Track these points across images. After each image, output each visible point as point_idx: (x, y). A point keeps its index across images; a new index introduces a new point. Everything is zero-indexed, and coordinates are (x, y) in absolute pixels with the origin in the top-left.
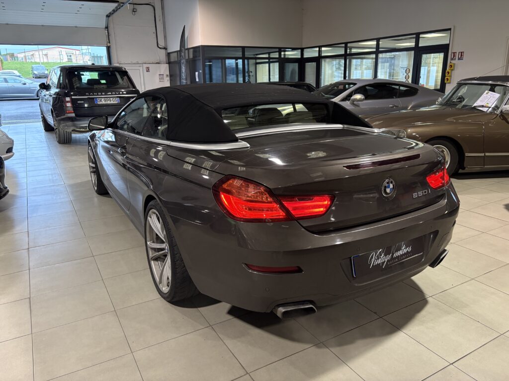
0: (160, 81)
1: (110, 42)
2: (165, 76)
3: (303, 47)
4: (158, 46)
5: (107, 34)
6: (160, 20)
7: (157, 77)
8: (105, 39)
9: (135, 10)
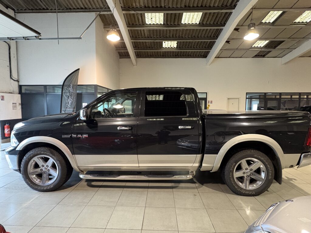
0: (13, 109)
2: (18, 104)
4: (11, 78)
7: (11, 105)
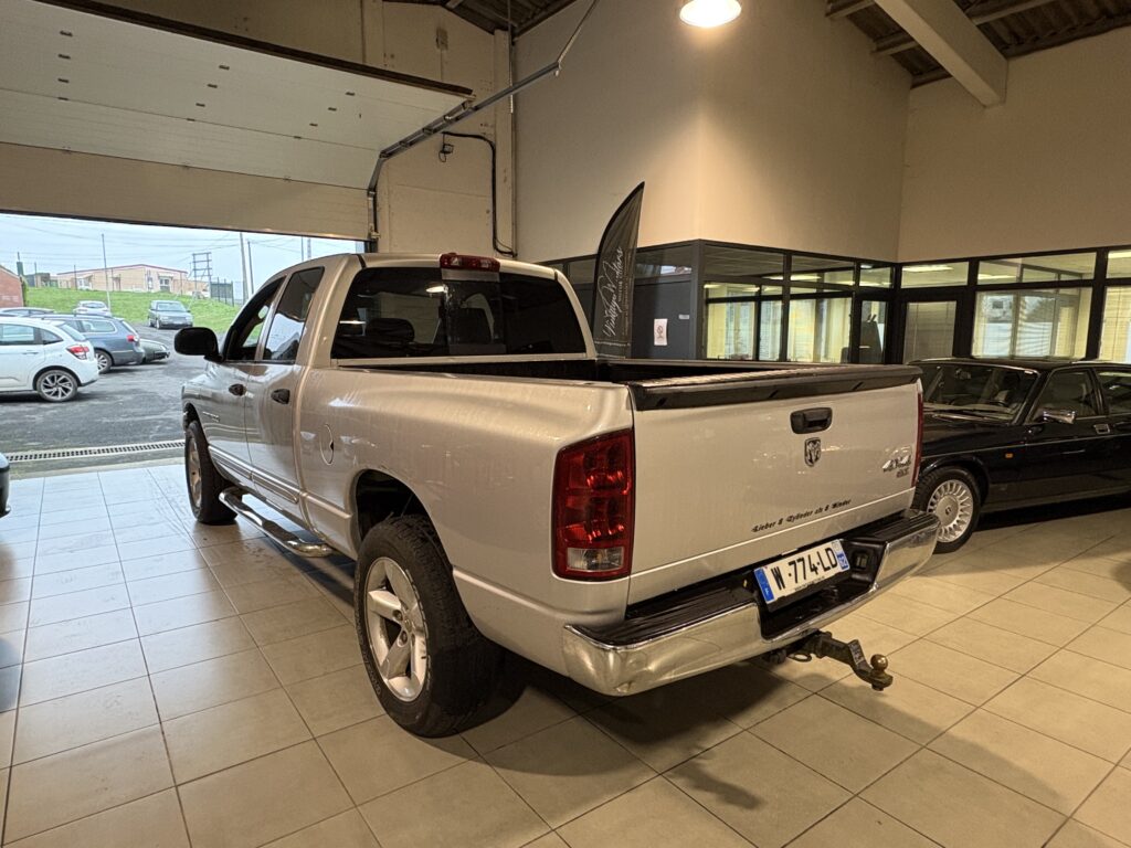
1: (379, 230)
3: (900, 261)
4: (495, 247)
5: (371, 206)
6: (505, 181)
8: (366, 219)
9: (447, 149)
